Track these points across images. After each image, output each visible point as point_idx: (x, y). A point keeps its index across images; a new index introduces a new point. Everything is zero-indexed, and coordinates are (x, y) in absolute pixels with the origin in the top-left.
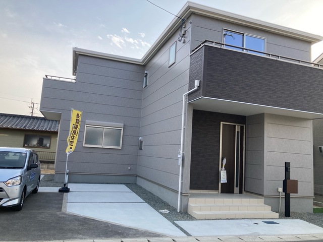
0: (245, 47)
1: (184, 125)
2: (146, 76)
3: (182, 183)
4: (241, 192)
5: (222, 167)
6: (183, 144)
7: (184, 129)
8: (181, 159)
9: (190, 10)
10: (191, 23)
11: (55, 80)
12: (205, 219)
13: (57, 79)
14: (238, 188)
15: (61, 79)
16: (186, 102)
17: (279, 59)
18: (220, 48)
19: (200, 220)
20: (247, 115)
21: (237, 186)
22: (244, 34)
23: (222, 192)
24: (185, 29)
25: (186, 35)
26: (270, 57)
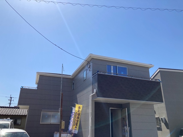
1: (91, 111)
2: (73, 84)
7: (91, 113)
9: (91, 57)
13: (28, 88)
15: (30, 88)
16: (91, 99)
17: (133, 78)
18: (105, 75)
22: (117, 66)
24: (89, 65)
25: (90, 67)
26: (128, 77)
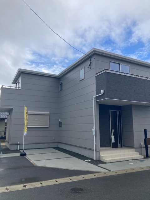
0: (121, 71)
1: (95, 113)
2: (61, 84)
3: (96, 144)
4: (121, 147)
5: (112, 134)
6: (95, 123)
7: (95, 115)
8: (95, 132)
9: (95, 52)
10: (95, 59)
11: (8, 88)
12: (111, 163)
14: (120, 145)
16: (95, 101)
17: (139, 77)
19: (108, 163)
20: (121, 105)
21: (119, 144)
22: (120, 64)
23: (113, 147)
24: (91, 62)
26: (135, 77)
